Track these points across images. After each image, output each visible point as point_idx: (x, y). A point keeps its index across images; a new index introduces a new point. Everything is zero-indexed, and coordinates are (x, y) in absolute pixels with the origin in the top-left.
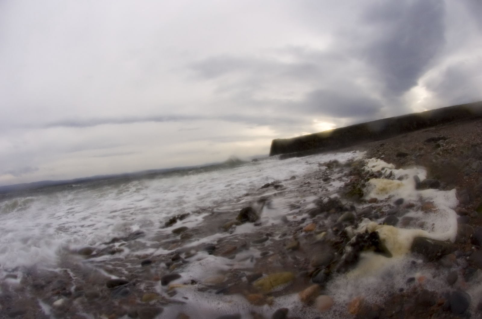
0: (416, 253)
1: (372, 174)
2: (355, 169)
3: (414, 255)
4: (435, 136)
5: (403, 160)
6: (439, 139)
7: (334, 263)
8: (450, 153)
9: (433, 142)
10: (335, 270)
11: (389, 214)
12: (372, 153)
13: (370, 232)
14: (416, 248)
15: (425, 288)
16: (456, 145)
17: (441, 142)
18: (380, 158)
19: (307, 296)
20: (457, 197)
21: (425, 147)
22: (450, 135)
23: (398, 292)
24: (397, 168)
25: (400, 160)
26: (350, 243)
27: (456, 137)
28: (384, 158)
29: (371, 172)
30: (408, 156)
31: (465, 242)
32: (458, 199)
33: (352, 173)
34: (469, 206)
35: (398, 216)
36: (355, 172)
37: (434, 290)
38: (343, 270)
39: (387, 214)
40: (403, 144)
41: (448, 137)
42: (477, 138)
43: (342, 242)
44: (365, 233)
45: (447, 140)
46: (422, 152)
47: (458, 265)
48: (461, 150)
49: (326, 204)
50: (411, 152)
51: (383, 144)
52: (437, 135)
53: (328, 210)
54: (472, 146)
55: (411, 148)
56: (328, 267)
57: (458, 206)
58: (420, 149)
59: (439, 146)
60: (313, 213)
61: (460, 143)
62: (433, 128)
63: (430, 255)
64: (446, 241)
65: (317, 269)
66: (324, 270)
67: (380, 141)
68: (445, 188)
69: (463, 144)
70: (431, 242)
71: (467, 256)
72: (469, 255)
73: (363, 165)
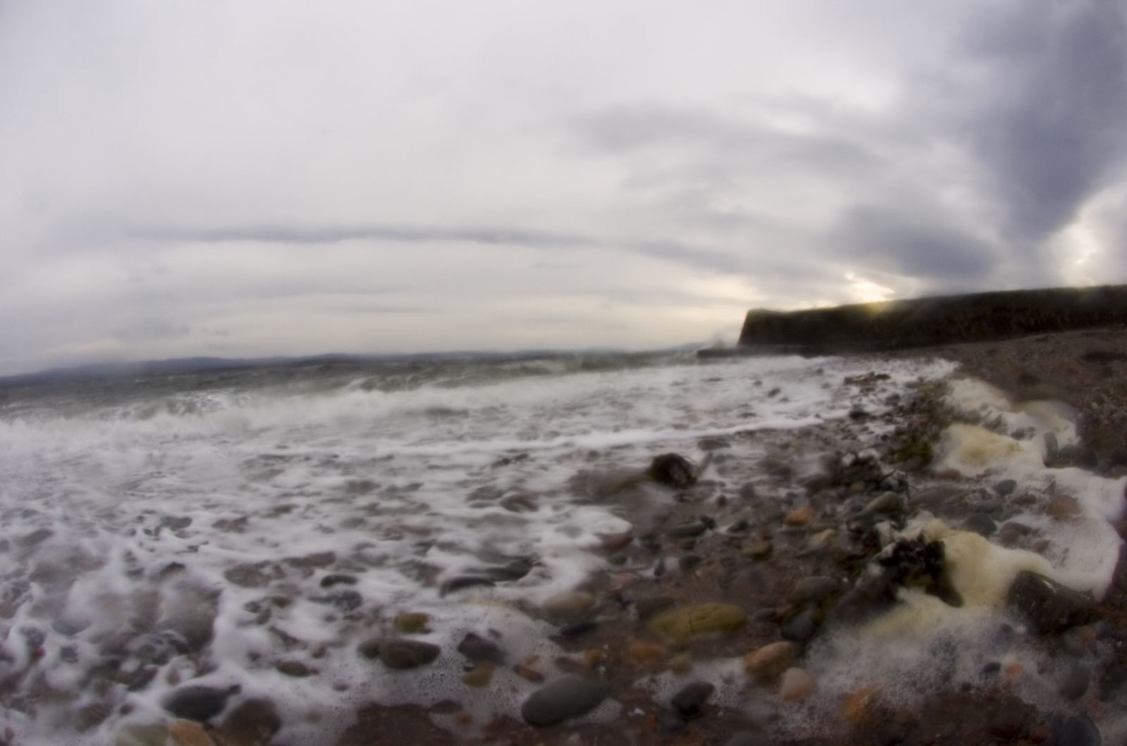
0: (1015, 609)
1: (958, 413)
2: (923, 398)
3: (1011, 611)
6: (1113, 356)
9: (1099, 361)
13: (928, 540)
17: (1115, 365)
19: (762, 662)
21: (1080, 370)
26: (880, 556)
29: (957, 410)
31: (1121, 606)
33: (916, 408)
36: (922, 407)
37: (1035, 702)
39: (973, 510)
43: (865, 556)
44: (916, 541)
46: (1074, 380)
49: (847, 468)
50: (1048, 375)
51: (993, 351)
52: (1110, 346)
53: (848, 485)
55: (1051, 368)
58: (1071, 372)
63: (1043, 620)
64: (1084, 594)
65: (797, 607)
66: (812, 611)
67: (987, 344)
70: (1052, 587)
71: (1119, 639)
72: (1123, 639)
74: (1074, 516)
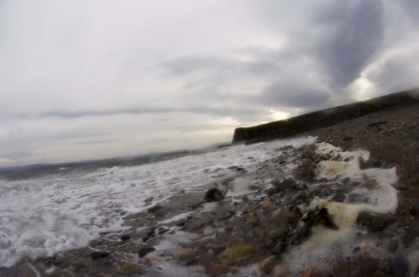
0: (361, 226)
1: (321, 157)
2: (307, 153)
3: (360, 227)
4: (377, 121)
5: (349, 143)
6: (381, 123)
7: (289, 237)
8: (390, 136)
9: (375, 126)
10: (290, 242)
11: (337, 192)
12: (322, 138)
13: (320, 208)
14: (361, 221)
15: (369, 256)
16: (395, 128)
17: (382, 126)
18: (329, 143)
19: (266, 265)
20: (397, 174)
21: (368, 131)
22: (390, 120)
23: (345, 260)
24: (344, 151)
25: (346, 143)
26: (303, 218)
27: (395, 121)
28: (332, 142)
29: (321, 155)
30: (354, 140)
31: (404, 214)
32: (397, 176)
33: (304, 156)
34: (408, 182)
35: (346, 193)
36: (307, 156)
37: (378, 257)
38: (297, 242)
39: (335, 192)
40: (349, 129)
41: (389, 121)
42: (413, 121)
43: (296, 217)
44: (315, 209)
45: (387, 124)
46: (366, 135)
47: (398, 234)
48: (400, 132)
49: (282, 184)
50: (355, 136)
51: (331, 130)
52: (378, 120)
53: (283, 190)
54: (409, 128)
55: (356, 133)
56: (284, 240)
57: (398, 182)
58: (364, 133)
59: (380, 130)
60: (271, 193)
61: (398, 126)
62: (375, 114)
63: (373, 227)
64: (388, 214)
65: (274, 242)
66: (280, 242)
67: (328, 127)
68: (386, 167)
69: (401, 127)
70: (374, 215)
71: (407, 225)
72: (409, 225)
73: (314, 149)
74: (377, 186)
